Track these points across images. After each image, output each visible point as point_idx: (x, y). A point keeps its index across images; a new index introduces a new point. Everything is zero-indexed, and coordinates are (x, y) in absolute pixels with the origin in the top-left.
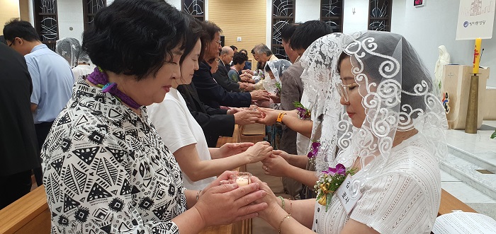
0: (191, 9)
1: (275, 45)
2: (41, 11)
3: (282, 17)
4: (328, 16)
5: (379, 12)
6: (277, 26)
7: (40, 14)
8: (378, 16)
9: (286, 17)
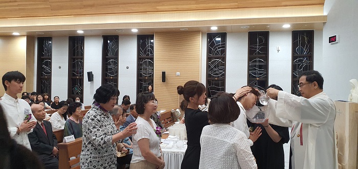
0: (145, 52)
1: (210, 78)
2: (43, 55)
3: (216, 56)
4: (256, 54)
5: (302, 50)
6: (212, 63)
7: (42, 57)
8: (302, 53)
9: (220, 56)
